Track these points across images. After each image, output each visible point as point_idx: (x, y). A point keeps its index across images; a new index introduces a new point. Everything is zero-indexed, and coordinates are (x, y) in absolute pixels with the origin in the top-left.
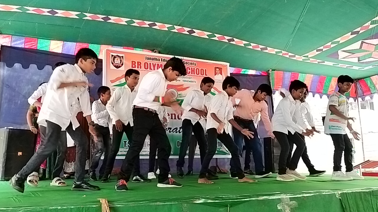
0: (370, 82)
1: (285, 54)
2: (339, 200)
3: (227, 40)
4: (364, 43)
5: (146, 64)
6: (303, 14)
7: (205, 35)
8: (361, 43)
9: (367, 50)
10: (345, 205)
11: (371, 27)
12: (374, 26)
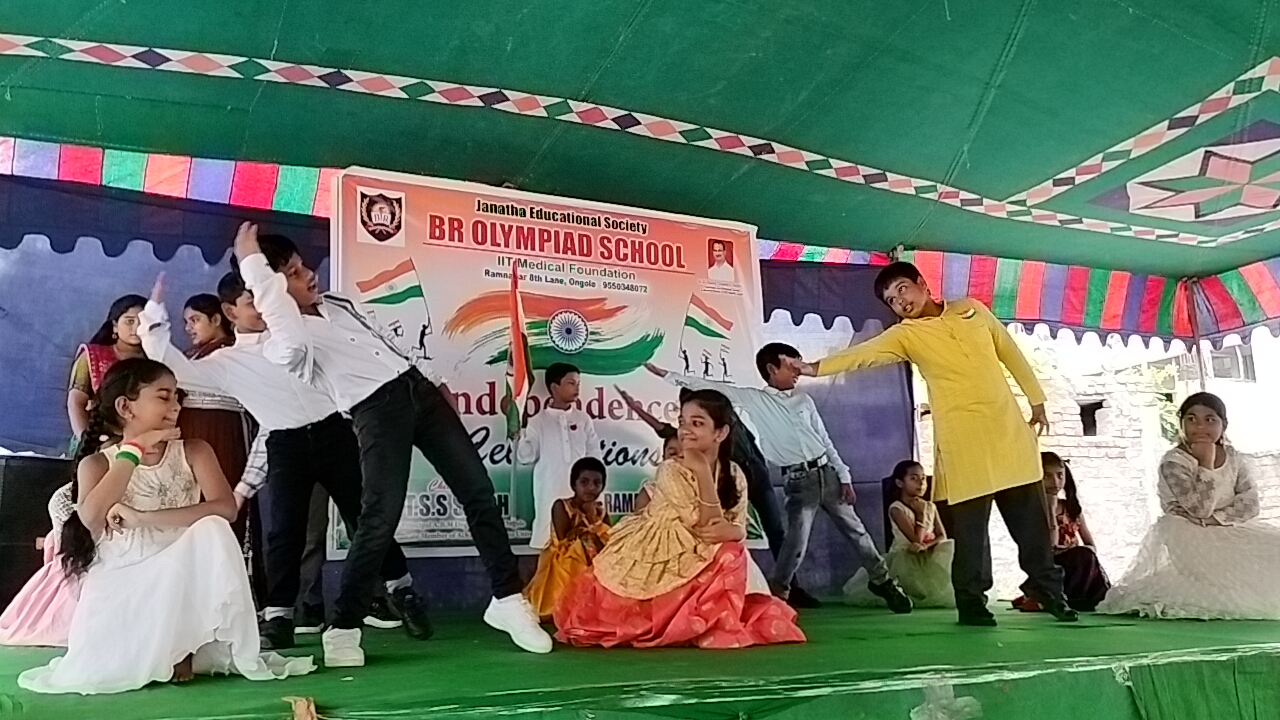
0: (1239, 285)
1: (948, 195)
2: (1125, 692)
3: (750, 147)
4: (1212, 158)
5: (480, 226)
6: (1003, 58)
7: (675, 131)
8: (1202, 155)
9: (1222, 178)
10: (1145, 708)
11: (1237, 100)
12: (1246, 100)
